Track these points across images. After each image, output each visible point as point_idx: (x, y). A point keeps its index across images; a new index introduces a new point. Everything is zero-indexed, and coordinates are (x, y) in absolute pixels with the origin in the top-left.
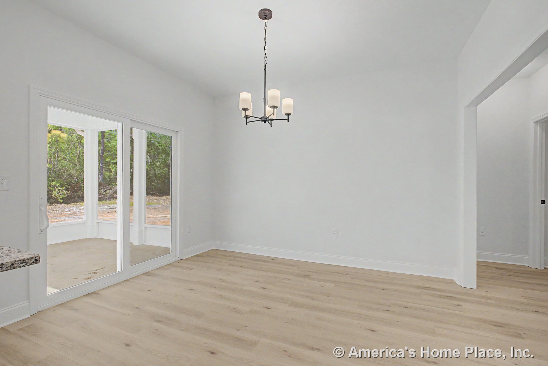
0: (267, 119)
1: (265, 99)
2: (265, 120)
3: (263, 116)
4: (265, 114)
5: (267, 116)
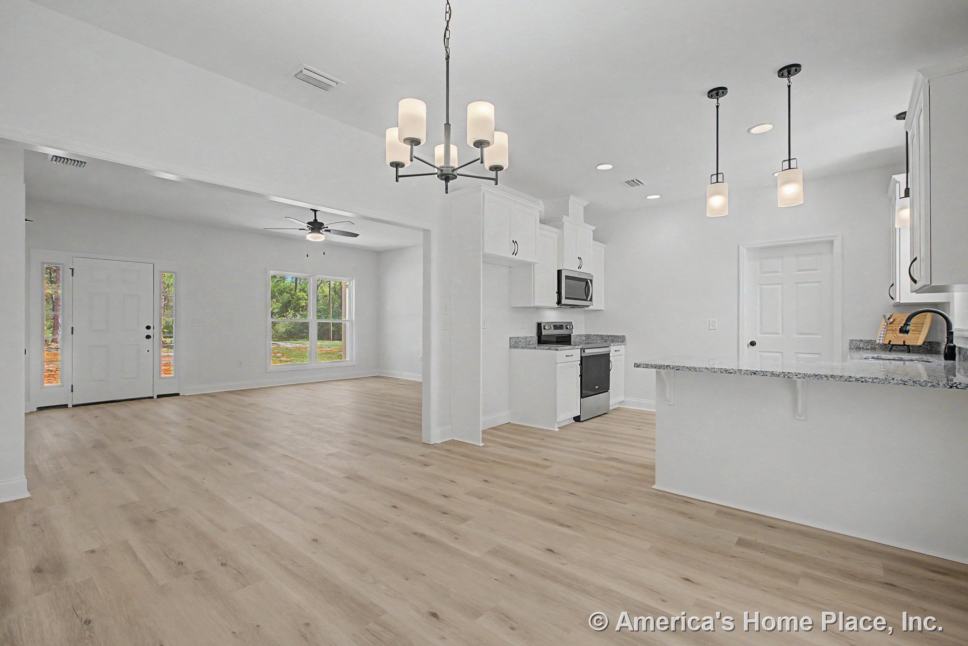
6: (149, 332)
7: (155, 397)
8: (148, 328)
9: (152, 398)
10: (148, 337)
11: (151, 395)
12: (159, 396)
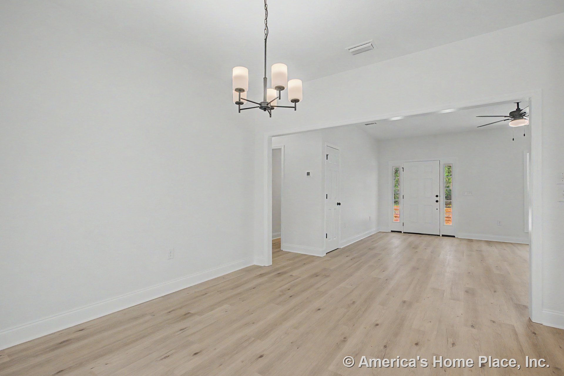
0: (269, 106)
1: (265, 79)
2: (266, 107)
3: (263, 101)
4: (265, 99)
5: (268, 101)
6: (438, 199)
7: (441, 235)
8: (437, 196)
9: (439, 236)
10: (437, 201)
11: (439, 234)
12: (443, 236)
